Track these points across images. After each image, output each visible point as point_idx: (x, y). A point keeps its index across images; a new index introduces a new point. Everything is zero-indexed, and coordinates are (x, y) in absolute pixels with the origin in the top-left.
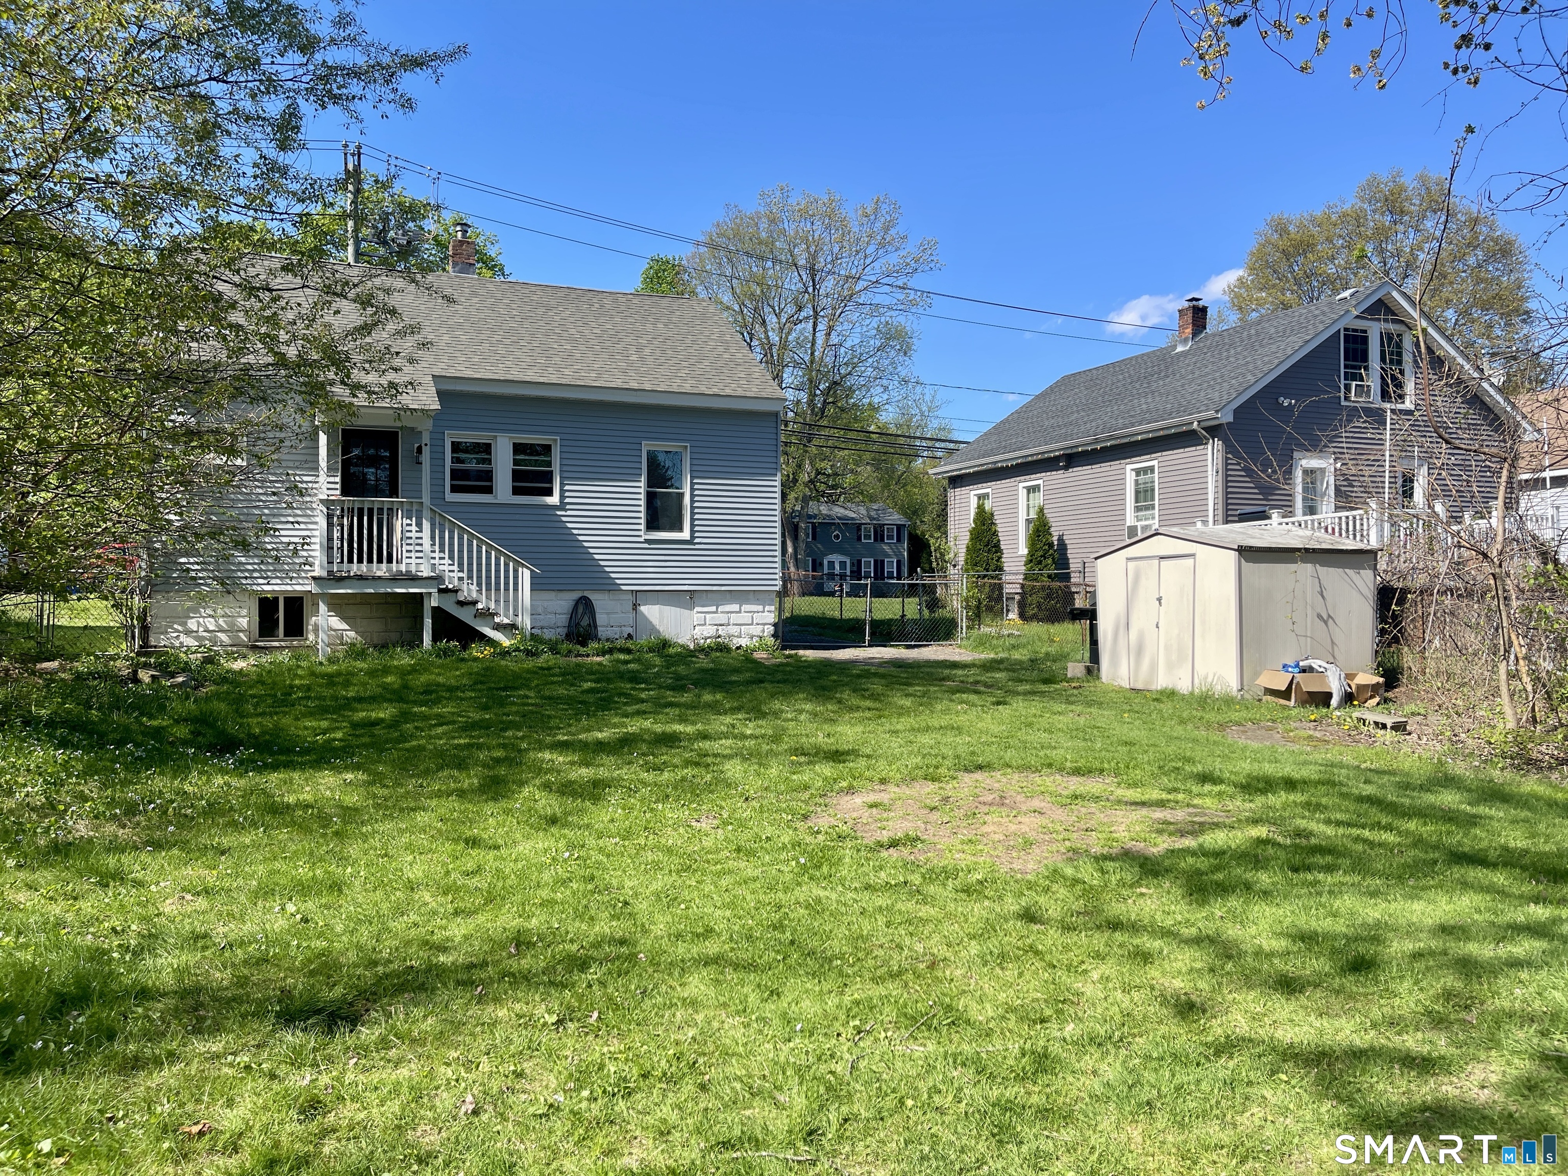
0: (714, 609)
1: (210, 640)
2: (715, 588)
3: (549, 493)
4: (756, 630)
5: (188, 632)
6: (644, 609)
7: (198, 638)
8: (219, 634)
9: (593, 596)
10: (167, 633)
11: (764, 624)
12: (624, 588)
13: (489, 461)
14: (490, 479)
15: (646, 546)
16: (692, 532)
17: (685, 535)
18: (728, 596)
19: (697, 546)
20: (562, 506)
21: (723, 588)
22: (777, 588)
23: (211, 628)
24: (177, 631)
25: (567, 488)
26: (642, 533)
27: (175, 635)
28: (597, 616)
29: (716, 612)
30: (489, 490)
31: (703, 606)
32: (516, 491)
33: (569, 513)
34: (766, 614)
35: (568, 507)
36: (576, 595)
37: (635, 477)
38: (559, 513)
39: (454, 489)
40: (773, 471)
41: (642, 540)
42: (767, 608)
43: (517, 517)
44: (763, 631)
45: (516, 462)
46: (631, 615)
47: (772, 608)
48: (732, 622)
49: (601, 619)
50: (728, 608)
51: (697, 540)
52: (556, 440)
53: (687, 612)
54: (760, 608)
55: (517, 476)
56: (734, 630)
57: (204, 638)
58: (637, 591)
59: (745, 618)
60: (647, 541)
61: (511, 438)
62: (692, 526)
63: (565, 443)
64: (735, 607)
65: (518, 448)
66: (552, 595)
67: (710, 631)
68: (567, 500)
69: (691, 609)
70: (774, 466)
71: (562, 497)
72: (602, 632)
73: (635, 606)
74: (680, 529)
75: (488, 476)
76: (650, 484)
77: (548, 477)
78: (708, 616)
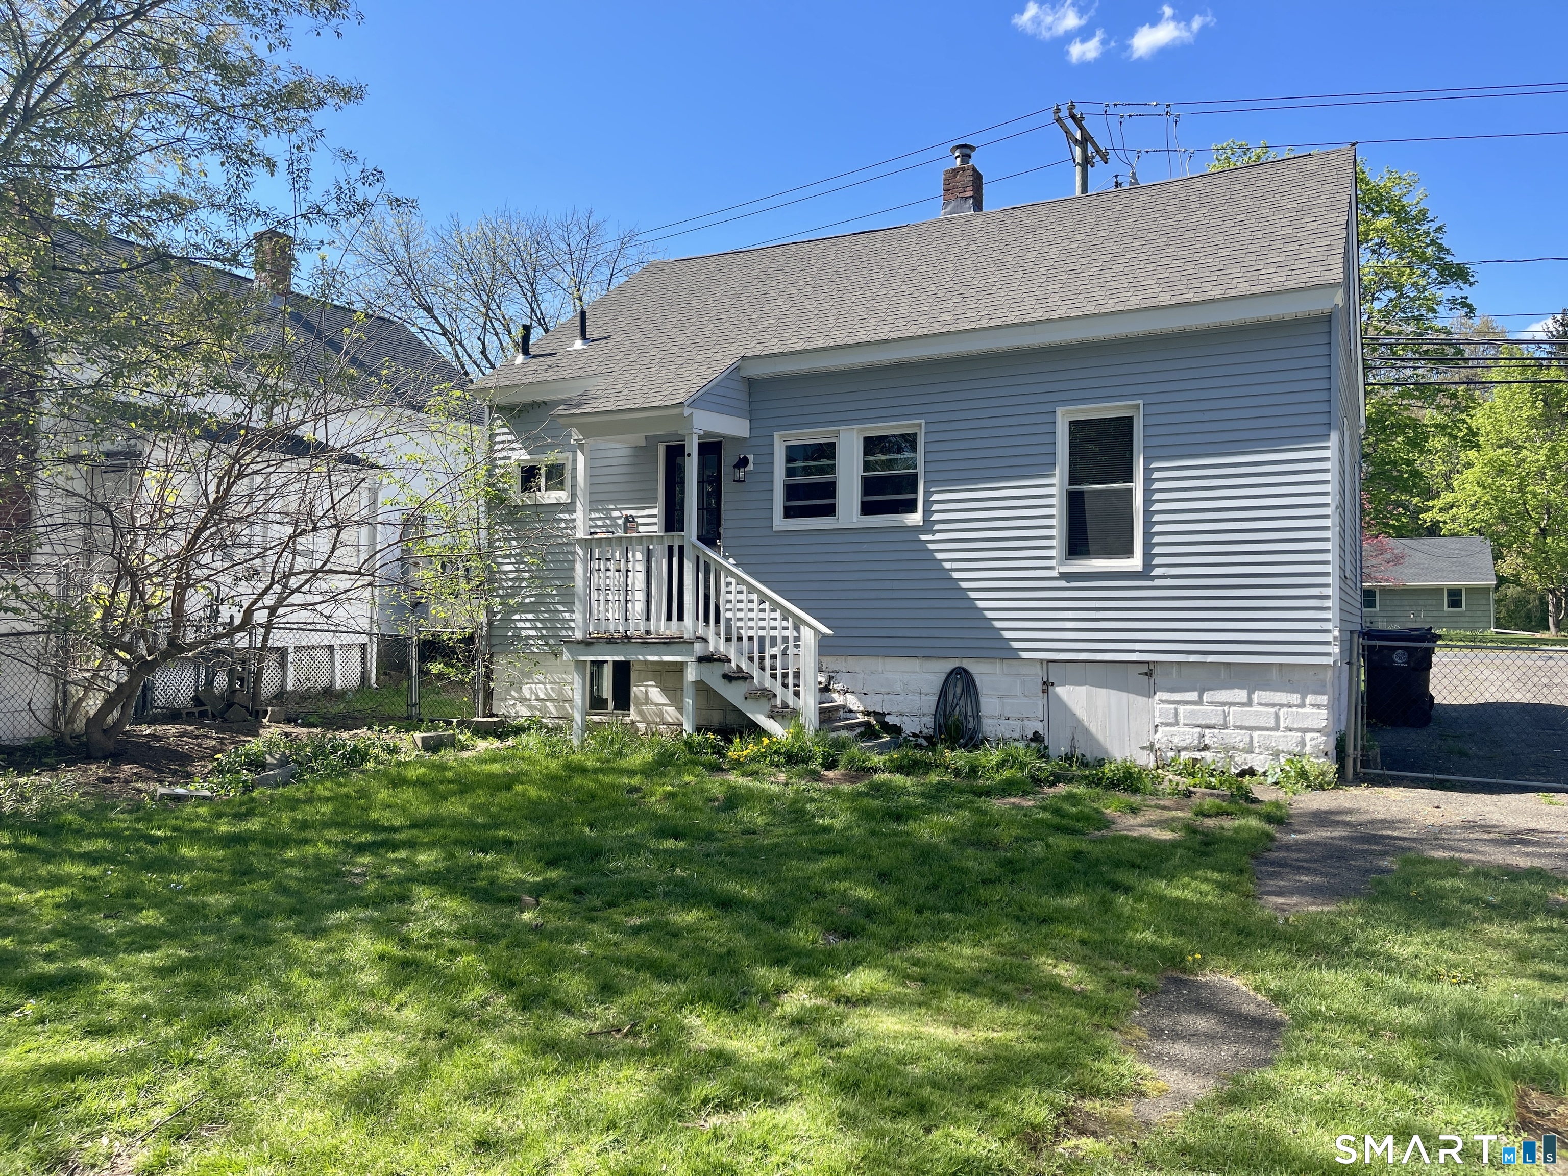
0: (1193, 696)
1: (540, 711)
2: (1192, 658)
3: (910, 507)
4: (1287, 741)
5: (522, 700)
6: (1060, 691)
7: (530, 707)
8: (548, 704)
9: (976, 668)
10: (506, 699)
11: (1305, 731)
12: (1025, 655)
13: (831, 469)
14: (833, 495)
15: (1063, 584)
16: (1148, 556)
17: (1135, 563)
18: (1223, 673)
19: (1157, 583)
20: (928, 526)
21: (1210, 659)
22: (1329, 661)
23: (542, 696)
24: (514, 698)
25: (935, 497)
26: (1052, 563)
27: (512, 702)
28: (983, 701)
29: (1199, 702)
30: (830, 511)
31: (1172, 690)
32: (867, 509)
33: (938, 536)
34: (1308, 710)
35: (937, 527)
36: (950, 665)
37: (1045, 468)
38: (923, 537)
39: (789, 513)
40: (1322, 430)
41: (1054, 573)
42: (1310, 699)
43: (865, 547)
44: (1303, 743)
45: (867, 466)
46: (1041, 702)
47: (1323, 699)
48: (1231, 721)
49: (989, 705)
50: (1223, 695)
51: (1157, 572)
52: (920, 425)
53: (1141, 700)
54: (1295, 698)
55: (869, 485)
56: (1238, 737)
57: (535, 708)
58: (1049, 661)
59: (1258, 714)
60: (1064, 576)
61: (862, 430)
62: (1148, 545)
63: (932, 428)
64: (1241, 695)
65: (872, 445)
66: (915, 664)
67: (1185, 735)
68: (935, 517)
69: (1150, 694)
70: (1323, 419)
71: (927, 512)
72: (989, 726)
73: (1047, 685)
74: (1128, 551)
75: (829, 489)
76: (1073, 480)
77: (911, 483)
78: (1181, 709)
